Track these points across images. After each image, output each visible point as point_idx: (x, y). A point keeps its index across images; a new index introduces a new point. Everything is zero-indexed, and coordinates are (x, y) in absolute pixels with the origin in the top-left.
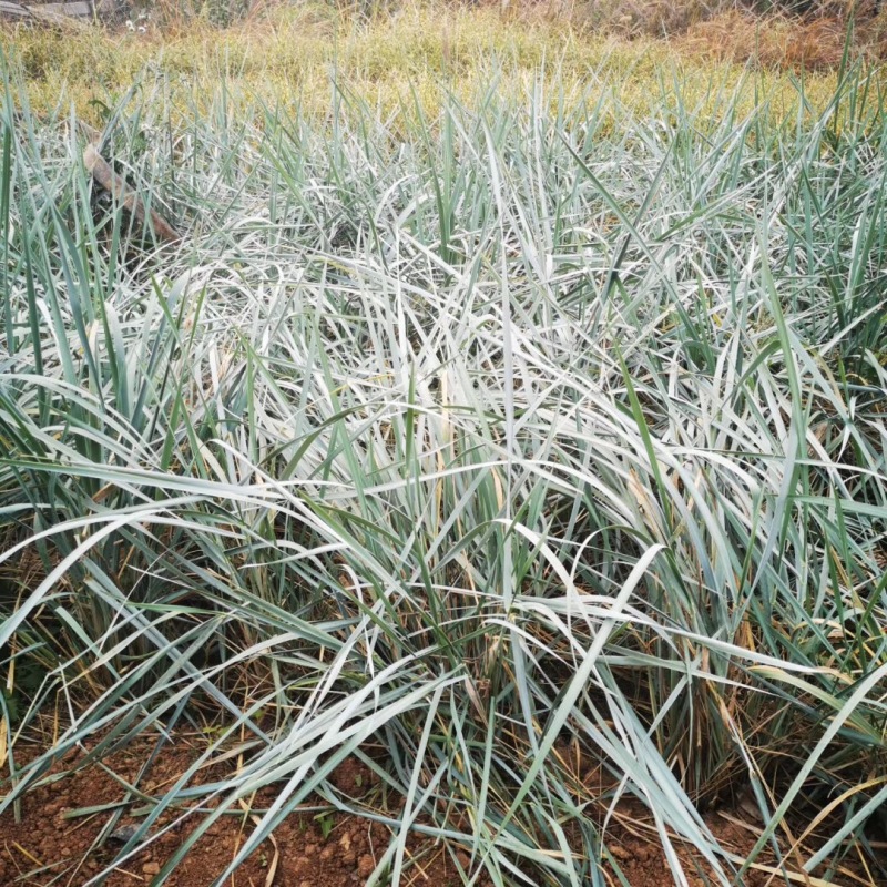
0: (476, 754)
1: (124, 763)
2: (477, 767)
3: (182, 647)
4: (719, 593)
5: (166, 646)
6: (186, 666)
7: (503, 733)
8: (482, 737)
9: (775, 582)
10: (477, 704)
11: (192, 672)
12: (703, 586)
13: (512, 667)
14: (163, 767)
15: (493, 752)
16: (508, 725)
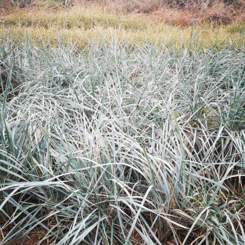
0: (109, 235)
1: (17, 243)
2: (109, 237)
3: (32, 214)
4: (165, 193)
5: (29, 214)
6: (34, 218)
7: (115, 228)
8: (110, 230)
9: (179, 190)
10: (108, 222)
11: (35, 220)
12: (162, 192)
13: (117, 212)
14: (27, 243)
15: (113, 233)
16: (116, 226)
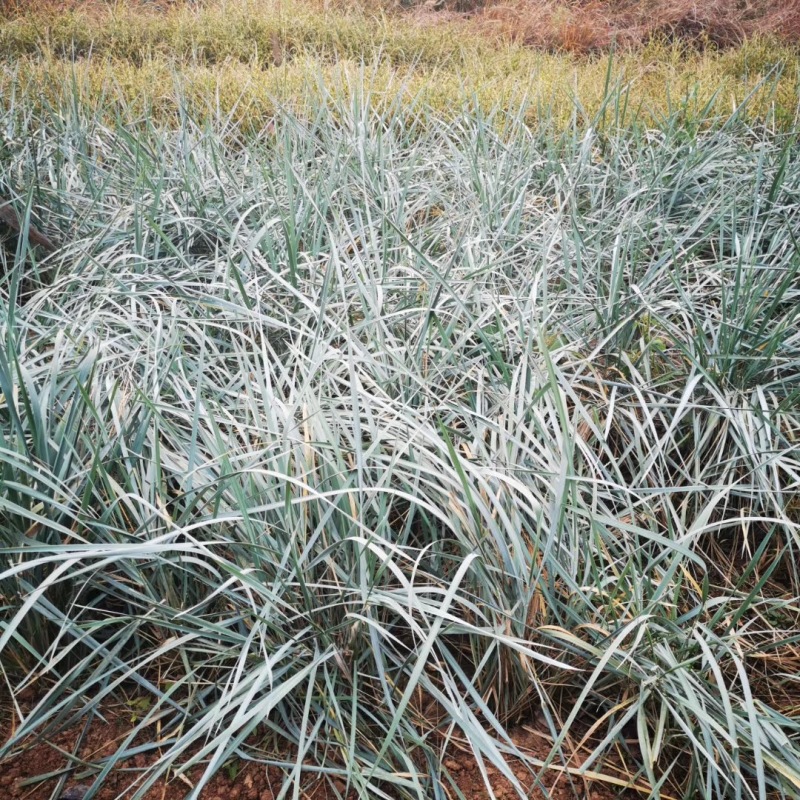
0: (346, 705)
1: (62, 736)
2: (346, 714)
3: (110, 647)
4: (517, 577)
5: (98, 648)
6: (113, 660)
7: (364, 686)
8: (348, 692)
9: (557, 568)
10: (343, 669)
11: (118, 664)
12: (505, 573)
13: (368, 637)
14: (94, 735)
15: (358, 701)
16: (367, 680)
